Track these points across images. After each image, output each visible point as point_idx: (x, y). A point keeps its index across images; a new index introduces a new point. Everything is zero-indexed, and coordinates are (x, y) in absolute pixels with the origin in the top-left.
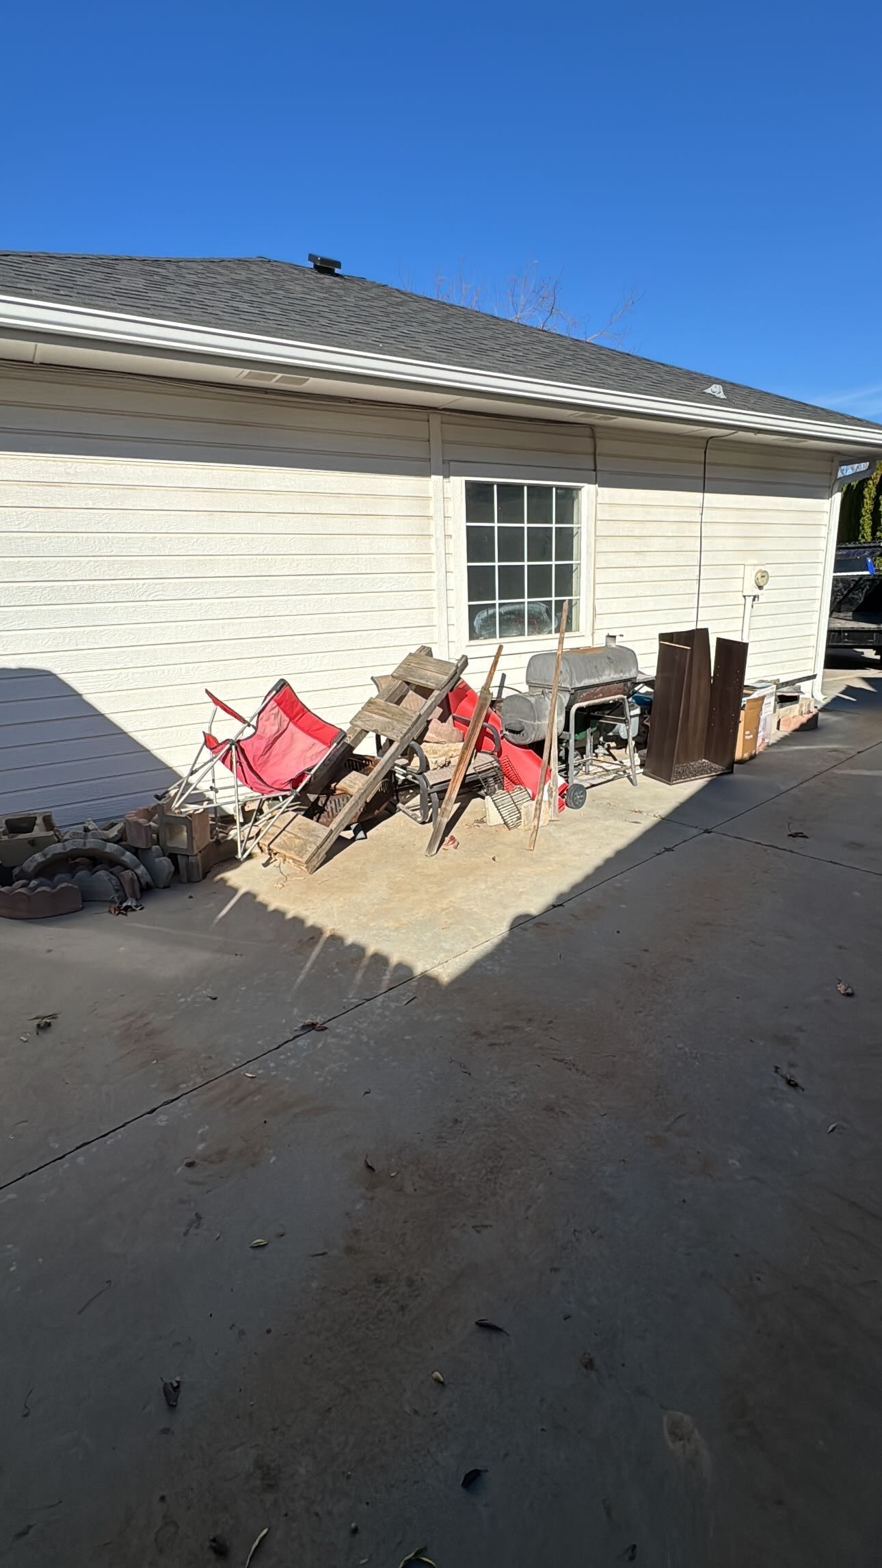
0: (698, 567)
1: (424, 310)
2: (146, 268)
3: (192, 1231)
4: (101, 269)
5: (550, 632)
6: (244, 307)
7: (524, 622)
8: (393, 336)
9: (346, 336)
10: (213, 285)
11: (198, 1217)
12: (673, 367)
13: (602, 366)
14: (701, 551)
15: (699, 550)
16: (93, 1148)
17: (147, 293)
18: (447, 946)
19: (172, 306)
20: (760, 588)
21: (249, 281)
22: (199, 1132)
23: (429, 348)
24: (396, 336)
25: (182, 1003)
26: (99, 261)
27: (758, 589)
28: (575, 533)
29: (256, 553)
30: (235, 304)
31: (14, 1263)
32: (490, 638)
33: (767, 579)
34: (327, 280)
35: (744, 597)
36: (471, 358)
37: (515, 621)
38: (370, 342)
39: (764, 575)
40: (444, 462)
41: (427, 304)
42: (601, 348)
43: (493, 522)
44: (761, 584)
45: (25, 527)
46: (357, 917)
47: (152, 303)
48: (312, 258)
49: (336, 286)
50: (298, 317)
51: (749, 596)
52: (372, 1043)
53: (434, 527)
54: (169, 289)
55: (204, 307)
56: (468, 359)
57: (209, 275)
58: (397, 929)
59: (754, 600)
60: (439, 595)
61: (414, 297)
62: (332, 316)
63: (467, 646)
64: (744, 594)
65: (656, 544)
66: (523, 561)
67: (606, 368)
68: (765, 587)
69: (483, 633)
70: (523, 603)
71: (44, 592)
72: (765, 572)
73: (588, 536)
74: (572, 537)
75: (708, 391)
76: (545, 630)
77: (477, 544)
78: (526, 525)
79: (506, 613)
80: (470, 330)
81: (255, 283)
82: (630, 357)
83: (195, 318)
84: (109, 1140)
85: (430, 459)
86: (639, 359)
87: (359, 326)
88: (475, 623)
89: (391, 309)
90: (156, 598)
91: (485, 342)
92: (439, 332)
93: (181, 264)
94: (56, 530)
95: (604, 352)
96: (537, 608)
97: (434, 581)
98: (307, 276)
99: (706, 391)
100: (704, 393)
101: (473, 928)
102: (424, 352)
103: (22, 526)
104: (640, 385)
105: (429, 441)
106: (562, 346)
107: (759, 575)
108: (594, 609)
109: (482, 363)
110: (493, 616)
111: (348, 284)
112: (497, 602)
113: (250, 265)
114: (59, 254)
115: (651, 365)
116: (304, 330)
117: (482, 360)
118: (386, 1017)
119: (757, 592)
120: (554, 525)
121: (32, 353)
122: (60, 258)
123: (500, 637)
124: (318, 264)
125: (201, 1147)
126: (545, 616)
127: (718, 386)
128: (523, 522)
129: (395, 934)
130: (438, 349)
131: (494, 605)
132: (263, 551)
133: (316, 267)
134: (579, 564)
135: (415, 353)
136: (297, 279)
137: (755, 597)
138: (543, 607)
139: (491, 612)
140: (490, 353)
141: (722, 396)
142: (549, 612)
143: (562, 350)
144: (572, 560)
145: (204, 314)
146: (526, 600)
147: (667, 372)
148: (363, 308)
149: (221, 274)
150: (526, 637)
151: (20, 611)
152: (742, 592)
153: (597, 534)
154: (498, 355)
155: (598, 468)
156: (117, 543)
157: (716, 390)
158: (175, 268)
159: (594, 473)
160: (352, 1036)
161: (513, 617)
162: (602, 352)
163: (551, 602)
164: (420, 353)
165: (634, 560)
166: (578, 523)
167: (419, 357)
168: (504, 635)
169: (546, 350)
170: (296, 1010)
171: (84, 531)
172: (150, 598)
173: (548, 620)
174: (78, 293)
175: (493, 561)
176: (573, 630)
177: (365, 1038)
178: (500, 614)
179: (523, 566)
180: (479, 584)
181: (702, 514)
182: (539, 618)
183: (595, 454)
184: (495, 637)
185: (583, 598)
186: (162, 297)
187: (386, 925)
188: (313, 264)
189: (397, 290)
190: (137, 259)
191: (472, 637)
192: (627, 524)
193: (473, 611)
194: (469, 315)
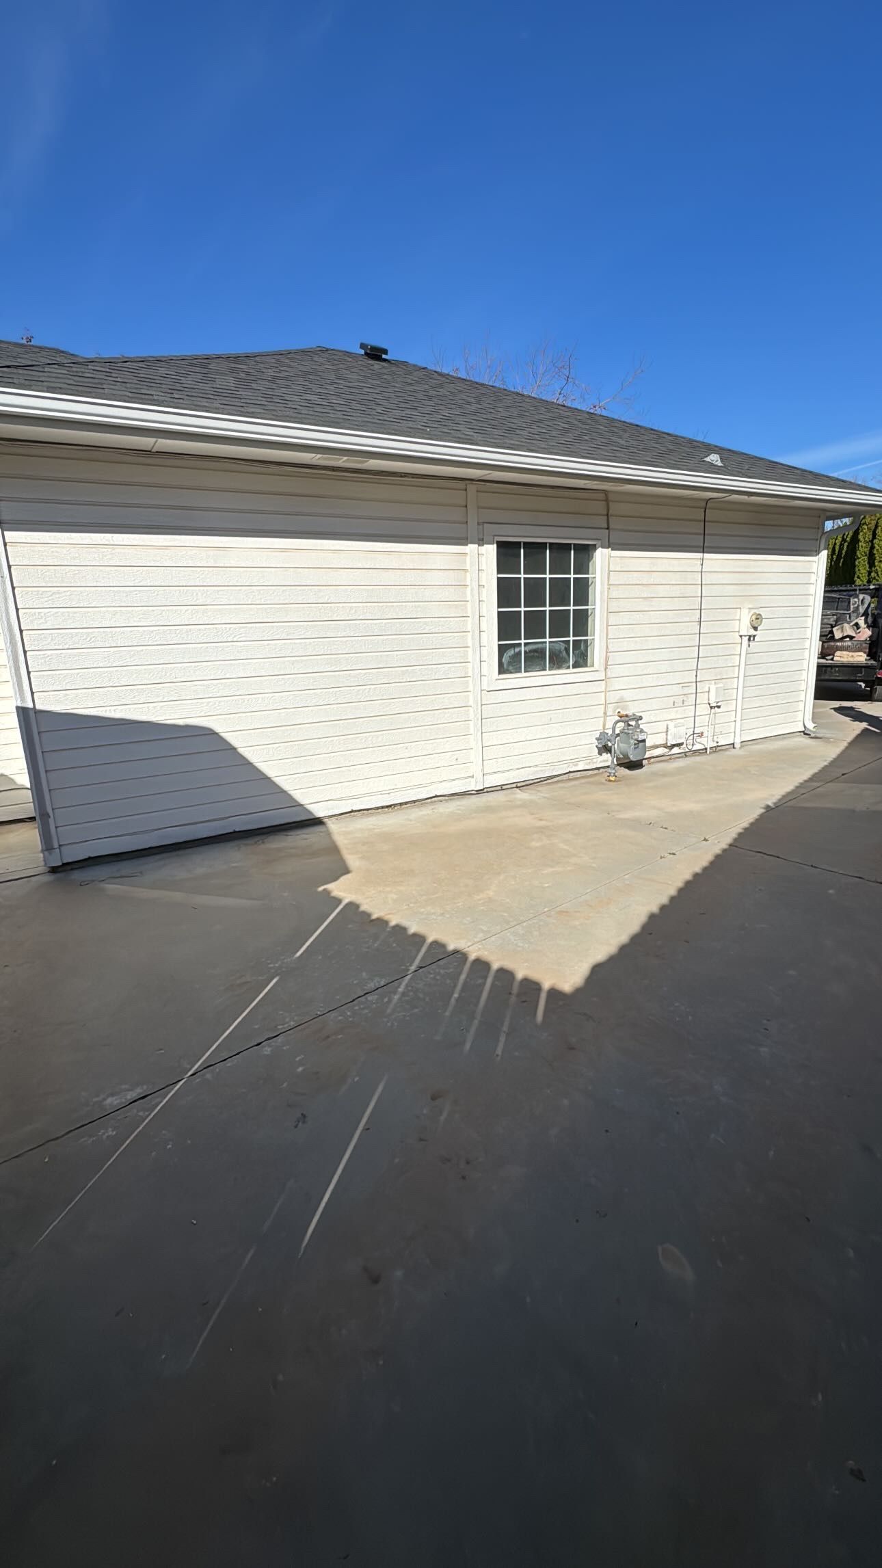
0: (699, 611)
1: (461, 391)
2: (233, 365)
3: (300, 1124)
4: (198, 369)
5: (569, 667)
6: (314, 398)
7: (545, 658)
8: (437, 420)
9: (399, 423)
10: (285, 378)
11: (304, 1116)
12: (677, 436)
13: (614, 439)
14: (701, 597)
15: (700, 595)
16: (217, 1068)
17: (238, 391)
18: (484, 928)
19: (259, 403)
20: (755, 629)
21: (315, 372)
22: (297, 1059)
23: (468, 430)
24: (439, 420)
25: (271, 968)
26: (195, 362)
27: (753, 630)
28: (590, 583)
29: (322, 602)
30: (308, 397)
31: (170, 1143)
32: (516, 672)
33: (762, 621)
34: (377, 365)
35: (741, 636)
36: (502, 437)
37: (538, 657)
38: (419, 427)
39: (759, 617)
40: (478, 524)
41: (461, 385)
42: (613, 420)
43: (520, 574)
44: (756, 626)
45: (140, 582)
46: (408, 905)
47: (245, 401)
48: (363, 346)
49: (385, 371)
50: (359, 407)
51: (745, 636)
52: (427, 999)
53: (470, 578)
54: (254, 386)
55: (285, 402)
56: (501, 439)
57: (282, 368)
58: (442, 914)
59: (749, 640)
60: (473, 635)
61: (450, 378)
62: (385, 403)
63: (496, 680)
64: (741, 634)
65: (662, 590)
66: (545, 606)
67: (618, 440)
68: (759, 628)
69: (511, 668)
70: (545, 642)
71: (152, 635)
72: (759, 615)
73: (602, 584)
74: (587, 586)
75: (708, 459)
76: (564, 666)
77: (506, 593)
78: (548, 576)
79: (530, 651)
80: (500, 409)
81: (320, 374)
82: (639, 428)
83: (280, 413)
84: (229, 1063)
85: (467, 522)
86: (646, 429)
87: (409, 412)
88: (503, 660)
89: (432, 393)
90: (239, 640)
91: (513, 420)
92: (474, 413)
93: (257, 359)
94: (163, 584)
95: (616, 425)
96: (557, 647)
97: (470, 624)
98: (360, 363)
99: (705, 459)
100: (704, 461)
101: (505, 914)
102: (464, 434)
103: (137, 581)
104: (646, 456)
105: (466, 506)
106: (579, 421)
107: (754, 618)
108: (607, 647)
109: (512, 442)
110: (520, 652)
111: (394, 369)
112: (523, 641)
113: (312, 355)
114: (164, 357)
115: (658, 435)
116: (366, 419)
117: (512, 439)
118: (437, 980)
119: (752, 632)
120: (572, 576)
121: (152, 444)
122: (165, 361)
123: (525, 672)
124: (368, 352)
125: (300, 1069)
126: (564, 653)
127: (715, 455)
128: (545, 574)
129: (440, 918)
130: (476, 431)
131: (520, 644)
132: (328, 599)
133: (366, 354)
134: (594, 609)
135: (457, 436)
136: (353, 367)
137: (750, 636)
138: (563, 646)
139: (517, 650)
140: (518, 432)
141: (719, 464)
142: (567, 650)
143: (580, 425)
144: (588, 605)
145: (286, 409)
146: (548, 640)
147: (671, 442)
148: (409, 393)
149: (290, 366)
150: (547, 672)
151: (132, 651)
152: (739, 632)
153: (610, 583)
154: (524, 433)
155: (611, 527)
156: (211, 594)
157: (714, 458)
158: (253, 363)
159: (607, 531)
160: (411, 993)
161: (536, 654)
162: (613, 424)
163: (569, 641)
164: (460, 436)
165: (644, 606)
166: (593, 574)
167: (461, 440)
168: (529, 670)
169: (566, 426)
170: (364, 974)
171: (184, 584)
172: (235, 640)
173: (567, 657)
174: (188, 396)
175: (520, 607)
176: (589, 665)
177: (421, 995)
178: (525, 652)
179: (545, 611)
180: (507, 625)
181: (702, 565)
182: (559, 655)
183: (607, 515)
184: (520, 672)
185: (597, 637)
186: (250, 394)
187: (433, 911)
188: (363, 351)
189: (435, 372)
190: (223, 356)
191: (500, 672)
192: (636, 574)
193: (502, 650)
194: (499, 394)
